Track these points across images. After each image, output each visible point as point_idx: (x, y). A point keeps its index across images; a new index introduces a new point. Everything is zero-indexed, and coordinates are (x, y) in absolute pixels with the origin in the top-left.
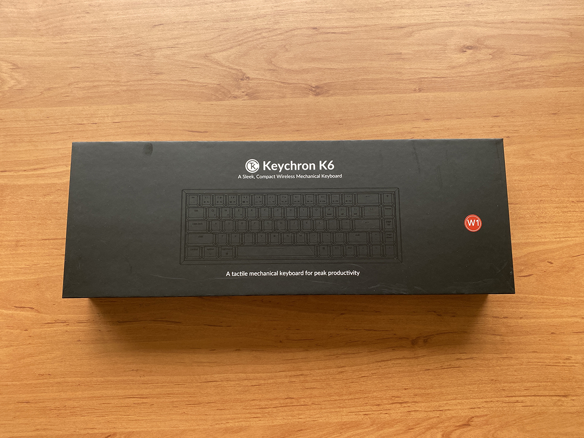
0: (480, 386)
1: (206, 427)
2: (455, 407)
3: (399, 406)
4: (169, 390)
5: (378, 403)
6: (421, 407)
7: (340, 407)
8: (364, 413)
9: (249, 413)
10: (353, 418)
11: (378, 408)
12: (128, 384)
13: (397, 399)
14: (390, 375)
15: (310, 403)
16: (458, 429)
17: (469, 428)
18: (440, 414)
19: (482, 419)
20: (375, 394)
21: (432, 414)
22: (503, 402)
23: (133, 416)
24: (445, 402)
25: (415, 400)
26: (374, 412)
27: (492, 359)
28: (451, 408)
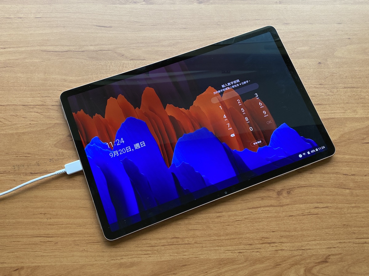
0: (335, 229)
1: (103, 262)
2: (314, 247)
3: (268, 245)
4: (72, 230)
5: (251, 243)
6: (286, 246)
7: (218, 246)
8: (239, 251)
9: (141, 250)
10: (229, 255)
11: (251, 247)
12: (36, 225)
13: (266, 240)
14: (260, 220)
15: (193, 242)
16: (318, 265)
17: (327, 264)
18: (302, 253)
19: (337, 257)
20: (248, 235)
21: (296, 253)
22: (354, 243)
23: (39, 253)
24: (306, 243)
25: (281, 241)
26: (247, 251)
27: (344, 208)
28: (311, 248)
